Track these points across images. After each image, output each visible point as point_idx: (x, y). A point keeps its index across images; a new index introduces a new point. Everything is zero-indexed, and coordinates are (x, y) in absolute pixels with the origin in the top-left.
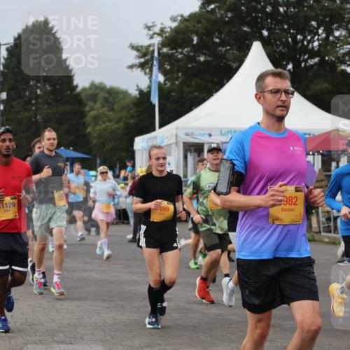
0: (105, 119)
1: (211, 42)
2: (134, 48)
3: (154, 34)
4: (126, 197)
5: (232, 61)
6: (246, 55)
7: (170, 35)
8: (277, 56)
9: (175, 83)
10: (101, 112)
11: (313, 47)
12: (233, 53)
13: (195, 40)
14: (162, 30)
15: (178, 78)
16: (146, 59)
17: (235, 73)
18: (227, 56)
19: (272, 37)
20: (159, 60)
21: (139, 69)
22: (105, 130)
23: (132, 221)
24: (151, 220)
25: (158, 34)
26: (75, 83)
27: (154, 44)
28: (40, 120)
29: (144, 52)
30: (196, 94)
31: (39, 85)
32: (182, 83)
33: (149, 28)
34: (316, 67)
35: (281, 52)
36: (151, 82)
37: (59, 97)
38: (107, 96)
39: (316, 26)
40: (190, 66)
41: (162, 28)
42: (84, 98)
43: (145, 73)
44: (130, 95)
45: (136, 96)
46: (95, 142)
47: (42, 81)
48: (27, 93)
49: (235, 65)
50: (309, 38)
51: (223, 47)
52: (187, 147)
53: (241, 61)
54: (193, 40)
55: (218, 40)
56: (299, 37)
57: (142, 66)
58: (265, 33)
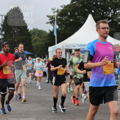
0: (38, 41)
1: (74, 15)
2: (48, 16)
3: (55, 12)
4: (46, 68)
5: (82, 21)
6: (86, 19)
7: (60, 12)
8: (97, 19)
9: (62, 29)
10: (37, 38)
11: (109, 16)
12: (82, 18)
13: (69, 14)
14: (58, 10)
15: (63, 27)
16: (52, 20)
17: (83, 25)
18: (80, 19)
19: (95, 13)
20: (57, 21)
21: (50, 24)
22: (38, 44)
23: (48, 76)
24: (57, 74)
25: (56, 12)
26: (28, 28)
27: (55, 15)
28: (16, 41)
29: (52, 18)
30: (69, 32)
31: (16, 29)
32: (65, 29)
33: (53, 10)
34: (110, 23)
35: (98, 18)
36: (54, 28)
37: (22, 33)
38: (39, 33)
39: (110, 9)
40: (67, 23)
41: (57, 10)
42: (31, 34)
43: (52, 25)
44: (47, 33)
45: (49, 33)
46: (35, 49)
47: (17, 28)
48: (12, 32)
49: (83, 22)
50: (108, 13)
51: (79, 16)
52: (66, 51)
53: (85, 21)
54: (68, 14)
55: (77, 14)
56: (104, 13)
57: (51, 23)
58: (93, 11)
